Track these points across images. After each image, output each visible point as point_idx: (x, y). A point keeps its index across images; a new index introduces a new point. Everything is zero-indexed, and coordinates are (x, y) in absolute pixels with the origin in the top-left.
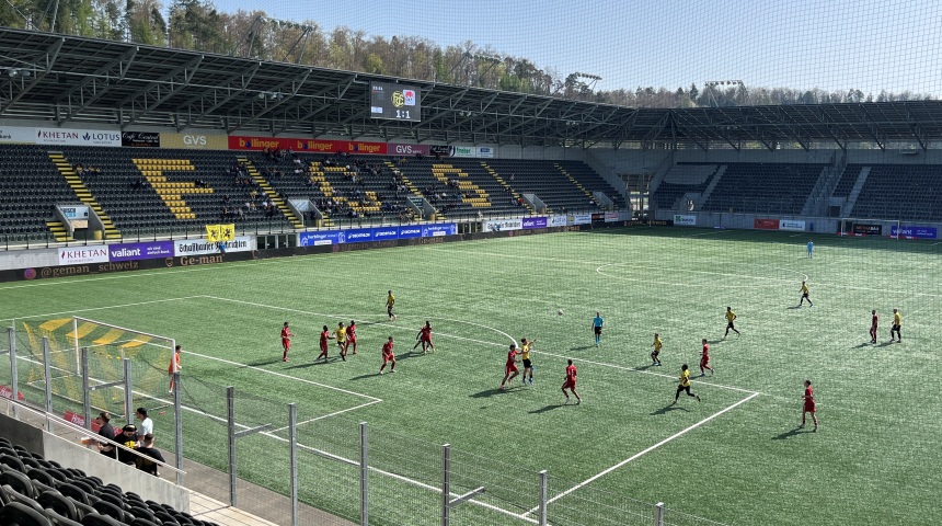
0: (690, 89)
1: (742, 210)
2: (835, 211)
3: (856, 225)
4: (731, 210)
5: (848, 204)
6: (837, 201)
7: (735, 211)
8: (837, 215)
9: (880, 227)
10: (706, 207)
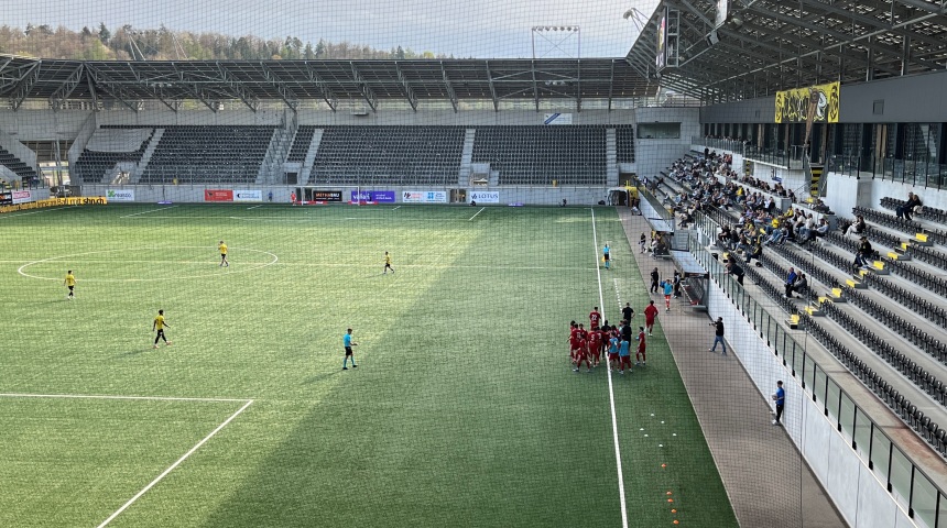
0: (99, 30)
1: (188, 181)
2: (292, 178)
3: (315, 192)
4: (175, 181)
5: (304, 169)
6: (293, 167)
7: (180, 182)
8: (295, 182)
9: (340, 193)
10: (144, 180)
